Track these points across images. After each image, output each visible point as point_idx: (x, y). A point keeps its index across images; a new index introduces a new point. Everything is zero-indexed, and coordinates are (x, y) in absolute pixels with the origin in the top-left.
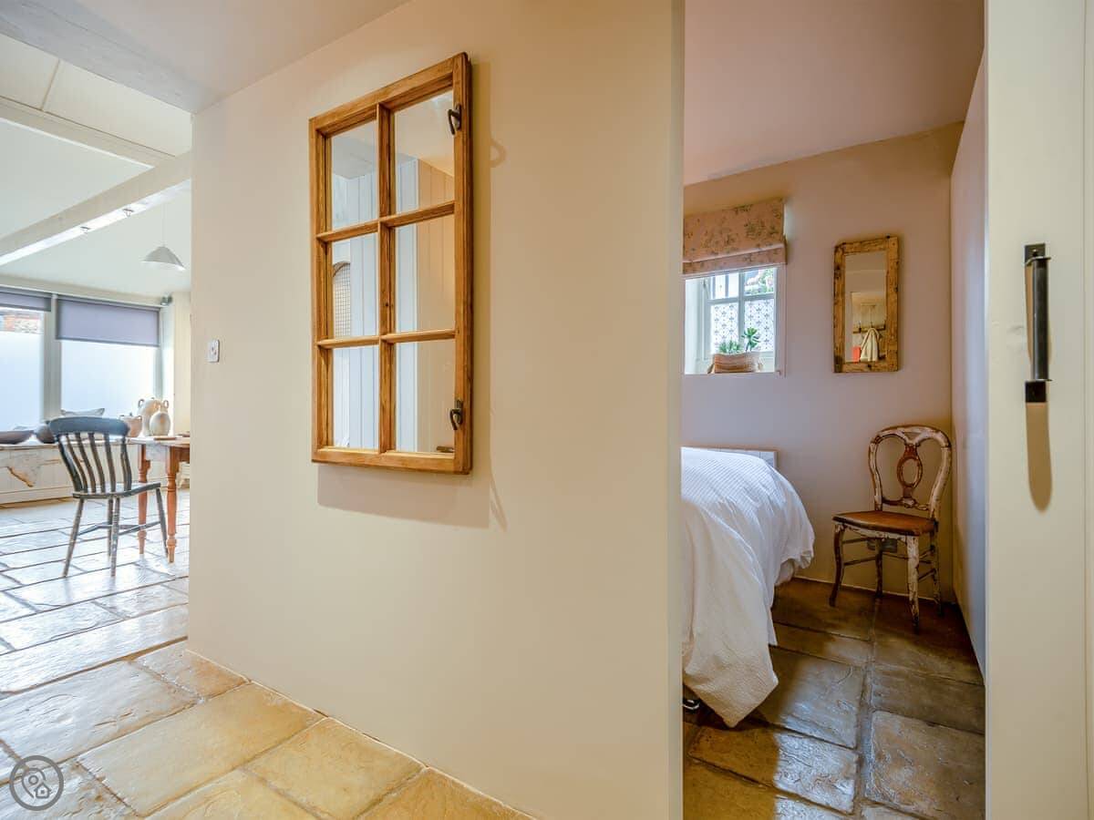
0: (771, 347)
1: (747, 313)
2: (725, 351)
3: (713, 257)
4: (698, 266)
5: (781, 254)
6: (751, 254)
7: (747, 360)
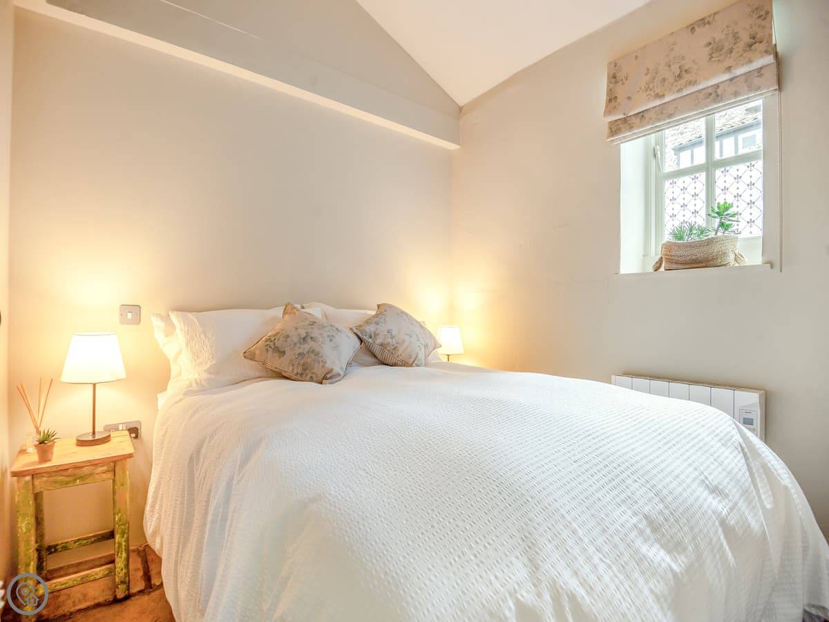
0: (757, 231)
1: (720, 184)
2: (681, 238)
3: (658, 102)
4: (636, 121)
5: (771, 74)
6: (717, 86)
7: (716, 249)
